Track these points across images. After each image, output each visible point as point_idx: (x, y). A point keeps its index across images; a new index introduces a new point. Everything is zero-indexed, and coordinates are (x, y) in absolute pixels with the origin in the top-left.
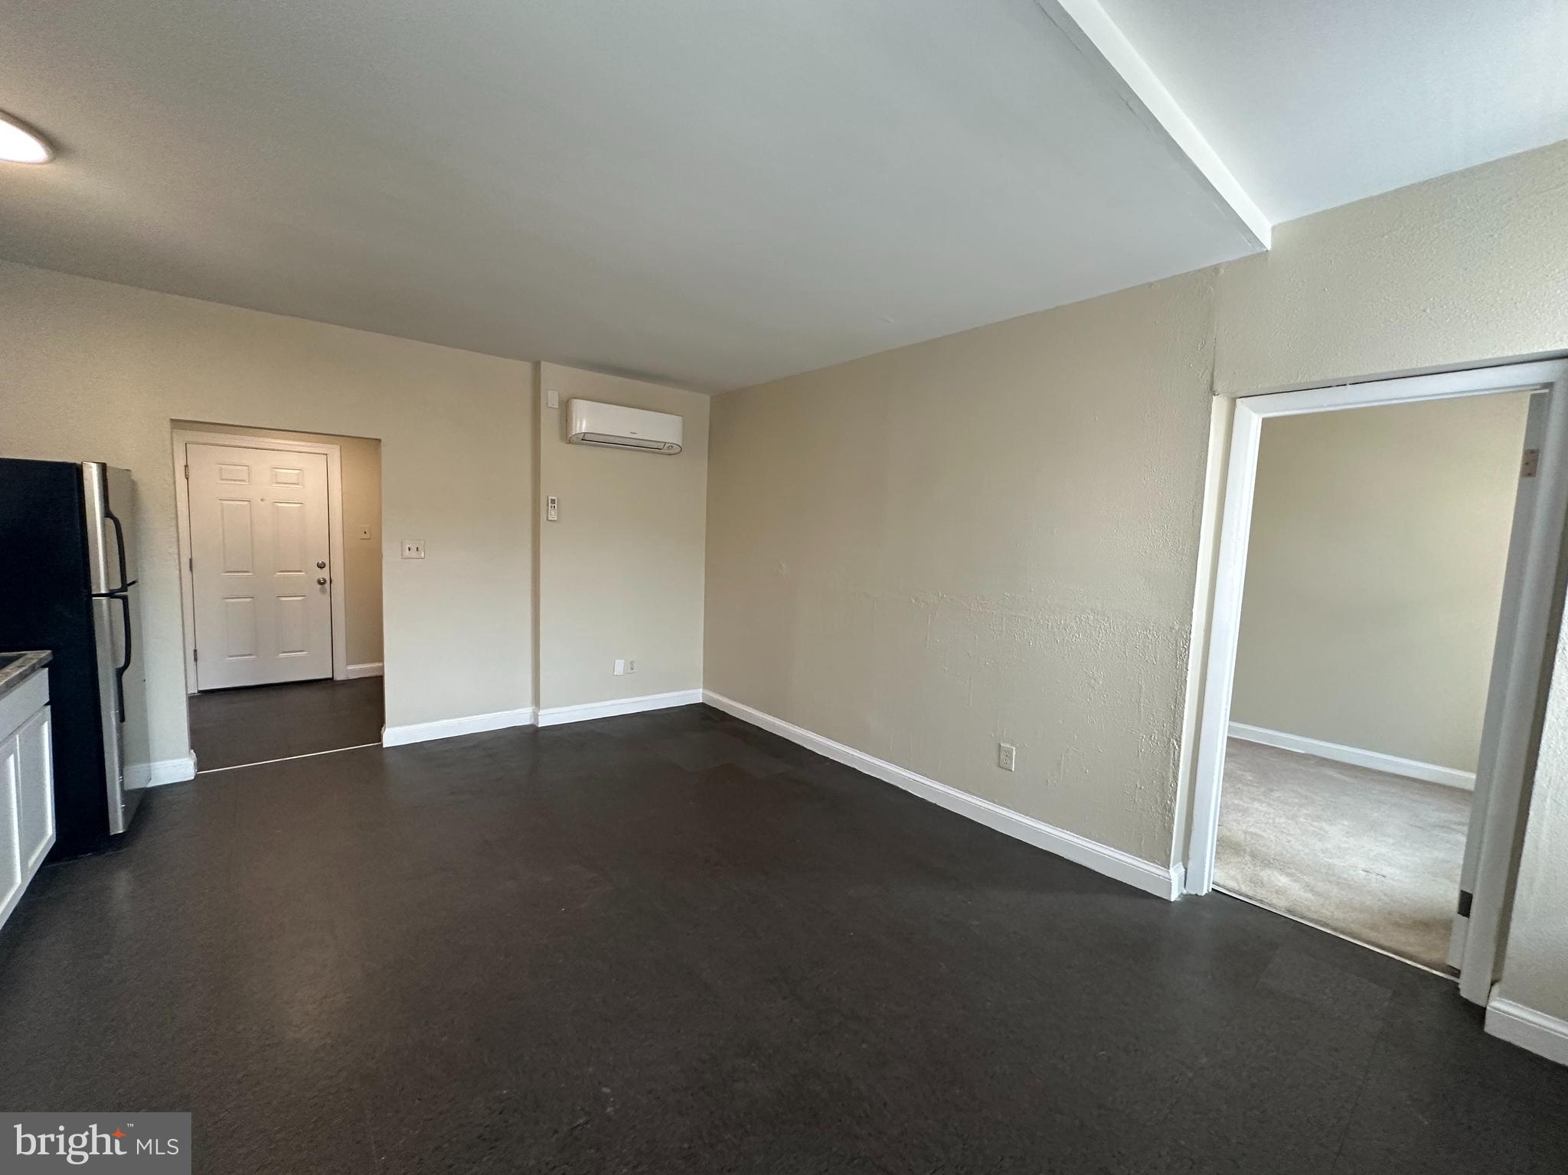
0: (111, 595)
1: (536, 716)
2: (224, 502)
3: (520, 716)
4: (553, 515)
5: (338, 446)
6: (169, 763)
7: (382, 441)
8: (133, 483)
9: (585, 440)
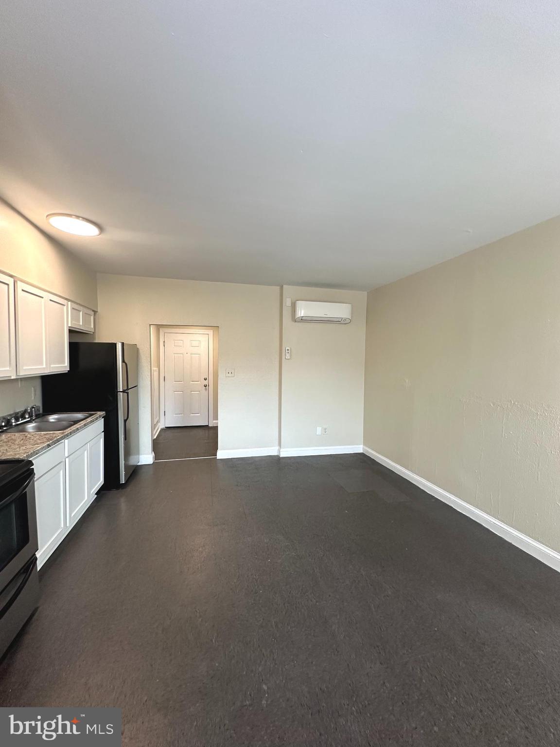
0: (124, 391)
1: (279, 451)
2: (175, 355)
3: (272, 451)
4: (288, 356)
5: (212, 331)
6: (145, 456)
7: (220, 326)
8: (138, 349)
9: (303, 320)
